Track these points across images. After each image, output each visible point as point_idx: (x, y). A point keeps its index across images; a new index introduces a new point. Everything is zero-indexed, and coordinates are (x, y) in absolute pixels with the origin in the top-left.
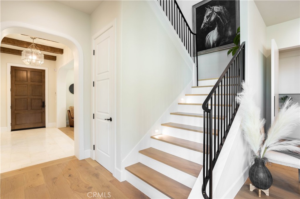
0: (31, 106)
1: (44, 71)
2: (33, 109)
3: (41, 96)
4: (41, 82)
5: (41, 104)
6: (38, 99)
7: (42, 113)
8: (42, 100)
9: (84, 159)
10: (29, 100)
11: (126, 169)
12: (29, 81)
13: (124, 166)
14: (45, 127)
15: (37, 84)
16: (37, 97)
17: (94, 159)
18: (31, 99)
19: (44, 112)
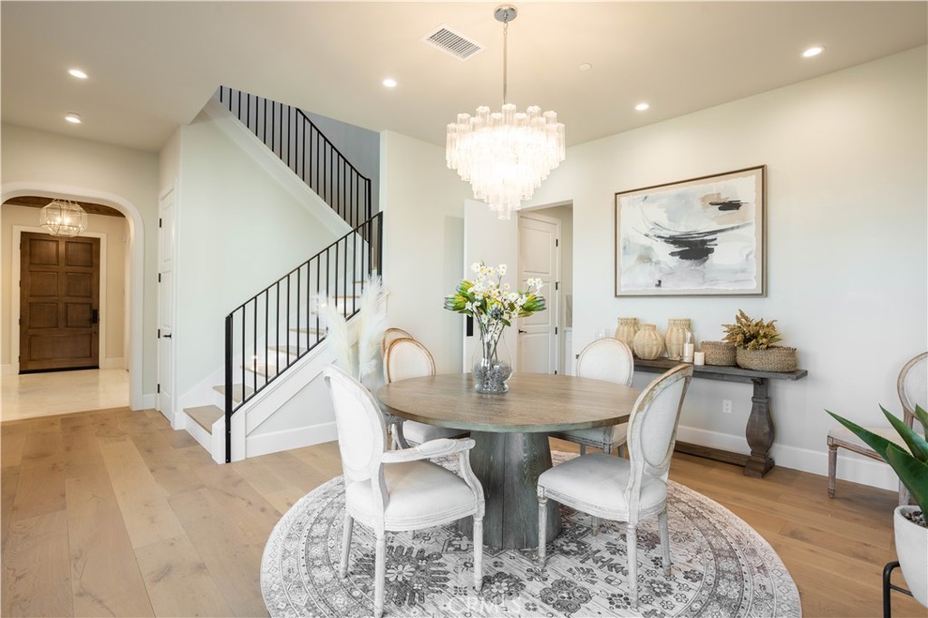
0: (67, 321)
1: (97, 241)
2: (71, 327)
3: (90, 297)
4: (91, 266)
5: (88, 315)
6: (82, 304)
7: (91, 334)
8: (91, 306)
9: (140, 409)
10: (61, 306)
11: (185, 410)
12: (62, 264)
13: (181, 407)
14: (97, 367)
15: (80, 269)
16: (80, 300)
17: (158, 410)
18: (66, 304)
19: (97, 333)
